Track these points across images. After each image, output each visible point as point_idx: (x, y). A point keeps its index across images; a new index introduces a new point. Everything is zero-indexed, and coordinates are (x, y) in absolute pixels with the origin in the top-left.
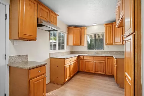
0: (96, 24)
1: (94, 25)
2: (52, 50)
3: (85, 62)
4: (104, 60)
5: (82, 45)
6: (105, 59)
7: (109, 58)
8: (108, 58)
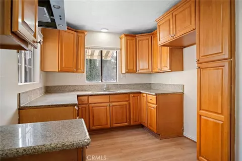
0: (106, 31)
1: (102, 30)
2: (23, 84)
3: (91, 108)
4: (128, 99)
5: (79, 71)
6: (129, 97)
7: (135, 95)
8: (133, 96)
